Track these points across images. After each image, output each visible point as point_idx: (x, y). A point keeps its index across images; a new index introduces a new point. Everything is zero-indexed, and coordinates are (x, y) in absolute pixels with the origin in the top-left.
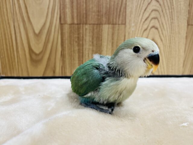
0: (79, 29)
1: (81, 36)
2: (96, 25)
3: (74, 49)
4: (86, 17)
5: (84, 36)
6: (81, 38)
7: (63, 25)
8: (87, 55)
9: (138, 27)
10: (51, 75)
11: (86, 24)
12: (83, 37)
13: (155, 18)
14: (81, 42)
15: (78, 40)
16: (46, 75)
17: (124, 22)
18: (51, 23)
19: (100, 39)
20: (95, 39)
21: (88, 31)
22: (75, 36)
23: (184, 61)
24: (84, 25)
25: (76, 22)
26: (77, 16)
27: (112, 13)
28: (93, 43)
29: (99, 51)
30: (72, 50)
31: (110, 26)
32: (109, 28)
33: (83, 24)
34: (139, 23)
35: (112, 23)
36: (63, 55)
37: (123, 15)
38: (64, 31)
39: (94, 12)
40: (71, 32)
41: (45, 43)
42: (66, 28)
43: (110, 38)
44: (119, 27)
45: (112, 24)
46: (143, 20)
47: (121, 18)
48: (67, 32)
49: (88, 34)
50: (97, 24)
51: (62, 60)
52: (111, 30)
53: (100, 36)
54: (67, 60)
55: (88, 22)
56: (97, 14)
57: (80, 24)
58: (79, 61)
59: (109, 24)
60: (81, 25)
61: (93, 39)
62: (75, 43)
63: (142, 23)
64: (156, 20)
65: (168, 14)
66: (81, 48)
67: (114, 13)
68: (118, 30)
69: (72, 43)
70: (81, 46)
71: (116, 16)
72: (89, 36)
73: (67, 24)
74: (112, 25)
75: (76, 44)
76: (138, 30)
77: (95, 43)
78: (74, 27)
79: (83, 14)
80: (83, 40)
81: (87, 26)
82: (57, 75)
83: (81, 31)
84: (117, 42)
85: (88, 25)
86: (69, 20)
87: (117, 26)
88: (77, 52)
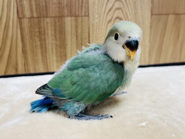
0: (39, 22)
1: (43, 30)
2: (57, 18)
3: (35, 44)
4: (46, 10)
5: (46, 31)
6: (43, 33)
7: (21, 19)
8: (50, 50)
9: (102, 19)
10: (13, 73)
11: (47, 17)
12: (44, 31)
13: (118, 9)
14: (43, 37)
15: (40, 34)
16: (8, 74)
17: (87, 14)
18: (8, 17)
19: (63, 32)
20: (58, 32)
21: (49, 25)
22: (36, 30)
23: (150, 51)
24: (45, 18)
25: (35, 15)
26: (36, 8)
27: (74, 4)
28: (56, 37)
29: (63, 45)
30: (34, 45)
31: (73, 18)
32: (71, 21)
33: (43, 18)
34: (103, 14)
35: (74, 15)
36: (24, 52)
37: (85, 7)
38: (23, 26)
39: (55, 4)
40: (31, 27)
41: (3, 39)
42: (26, 22)
43: (74, 31)
44: (82, 19)
46: (107, 11)
47: (83, 10)
48: (27, 27)
49: (50, 28)
50: (59, 17)
51: (24, 57)
52: (74, 23)
53: (63, 30)
54: (29, 56)
55: (49, 15)
56: (58, 5)
57: (40, 17)
58: (42, 56)
59: (71, 16)
60: (42, 19)
61: (55, 33)
62: (36, 37)
63: (106, 14)
64: (120, 11)
65: (132, 4)
66: (44, 43)
67: (75, 5)
68: (82, 22)
69: (33, 38)
70: (43, 41)
71: (78, 8)
72: (51, 29)
73: (26, 18)
74: (75, 18)
75: (37, 39)
76: (103, 22)
77: (58, 36)
78: (34, 21)
79: (43, 7)
80: (44, 34)
81: (48, 20)
82: (20, 72)
83: (42, 25)
84: (81, 35)
85: (50, 18)
86: (27, 14)
87: (80, 18)
88: (39, 47)
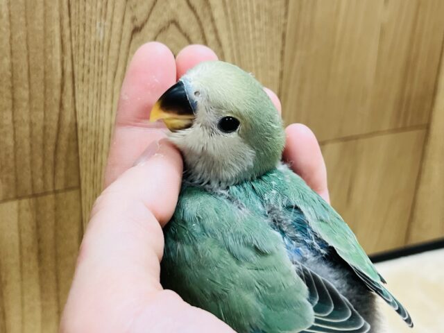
17: (74, 183)
27: (27, 160)
31: (25, 202)
32: (19, 211)
35: (30, 193)
37: (67, 162)
45: (30, 197)
47: (61, 173)
52: (28, 216)
59: (18, 198)
67: (32, 161)
68: (56, 209)
71: (44, 167)
74: (32, 200)
84: (56, 247)
87: (51, 196)
